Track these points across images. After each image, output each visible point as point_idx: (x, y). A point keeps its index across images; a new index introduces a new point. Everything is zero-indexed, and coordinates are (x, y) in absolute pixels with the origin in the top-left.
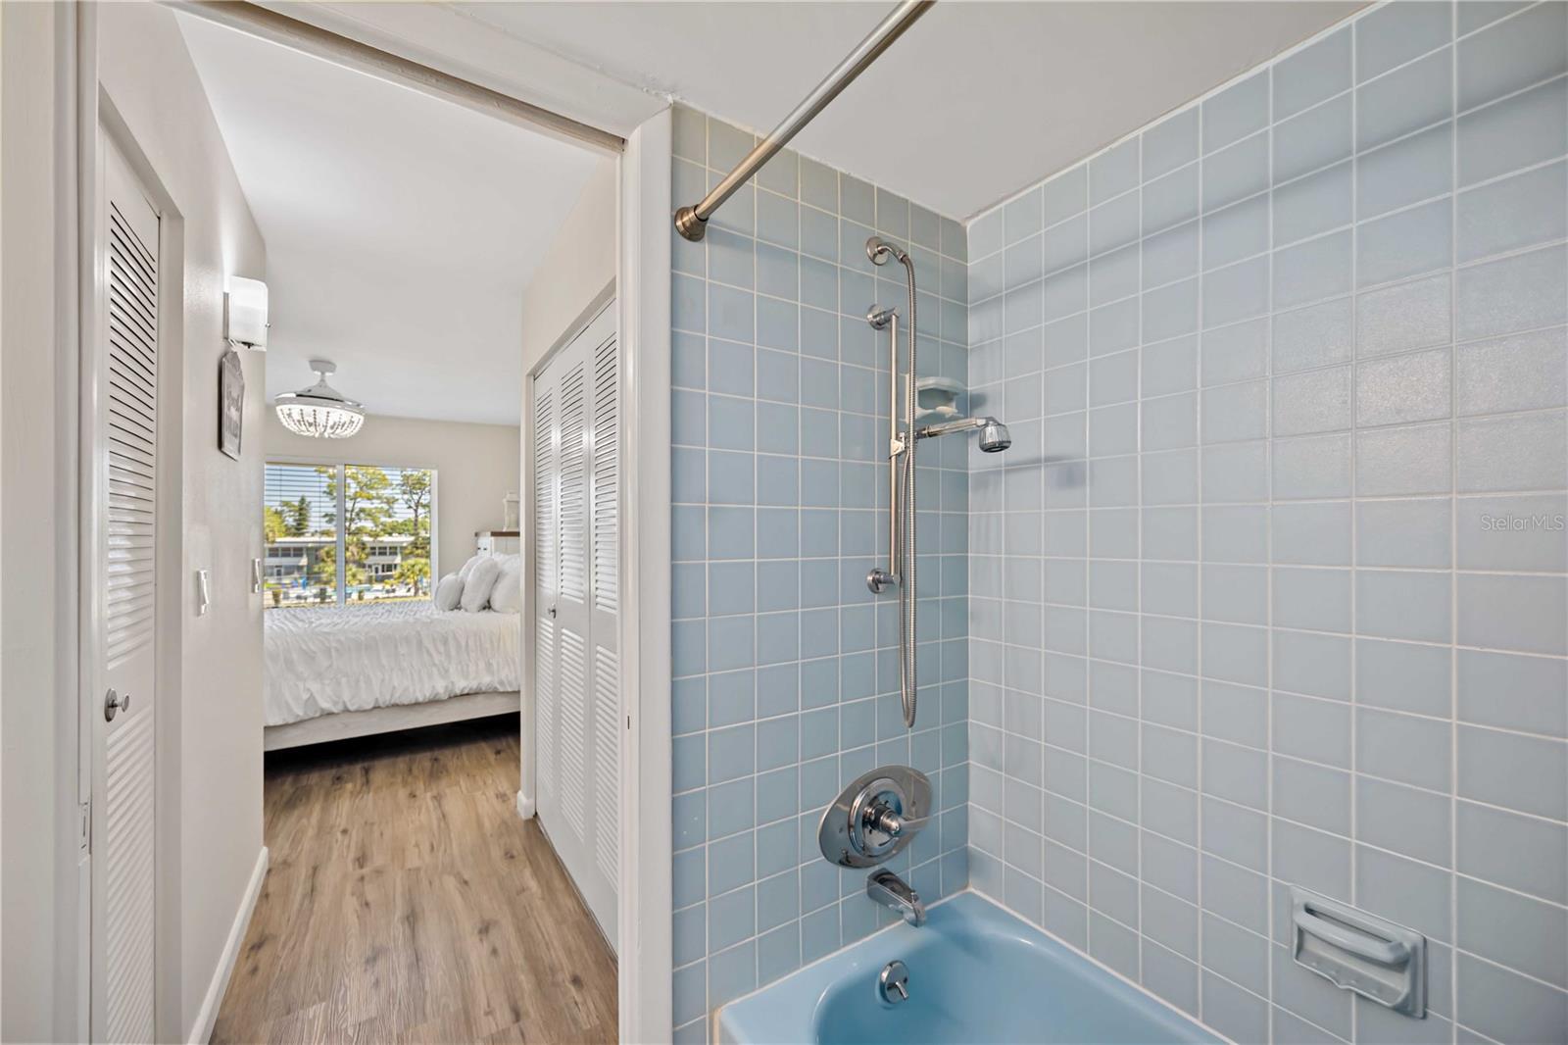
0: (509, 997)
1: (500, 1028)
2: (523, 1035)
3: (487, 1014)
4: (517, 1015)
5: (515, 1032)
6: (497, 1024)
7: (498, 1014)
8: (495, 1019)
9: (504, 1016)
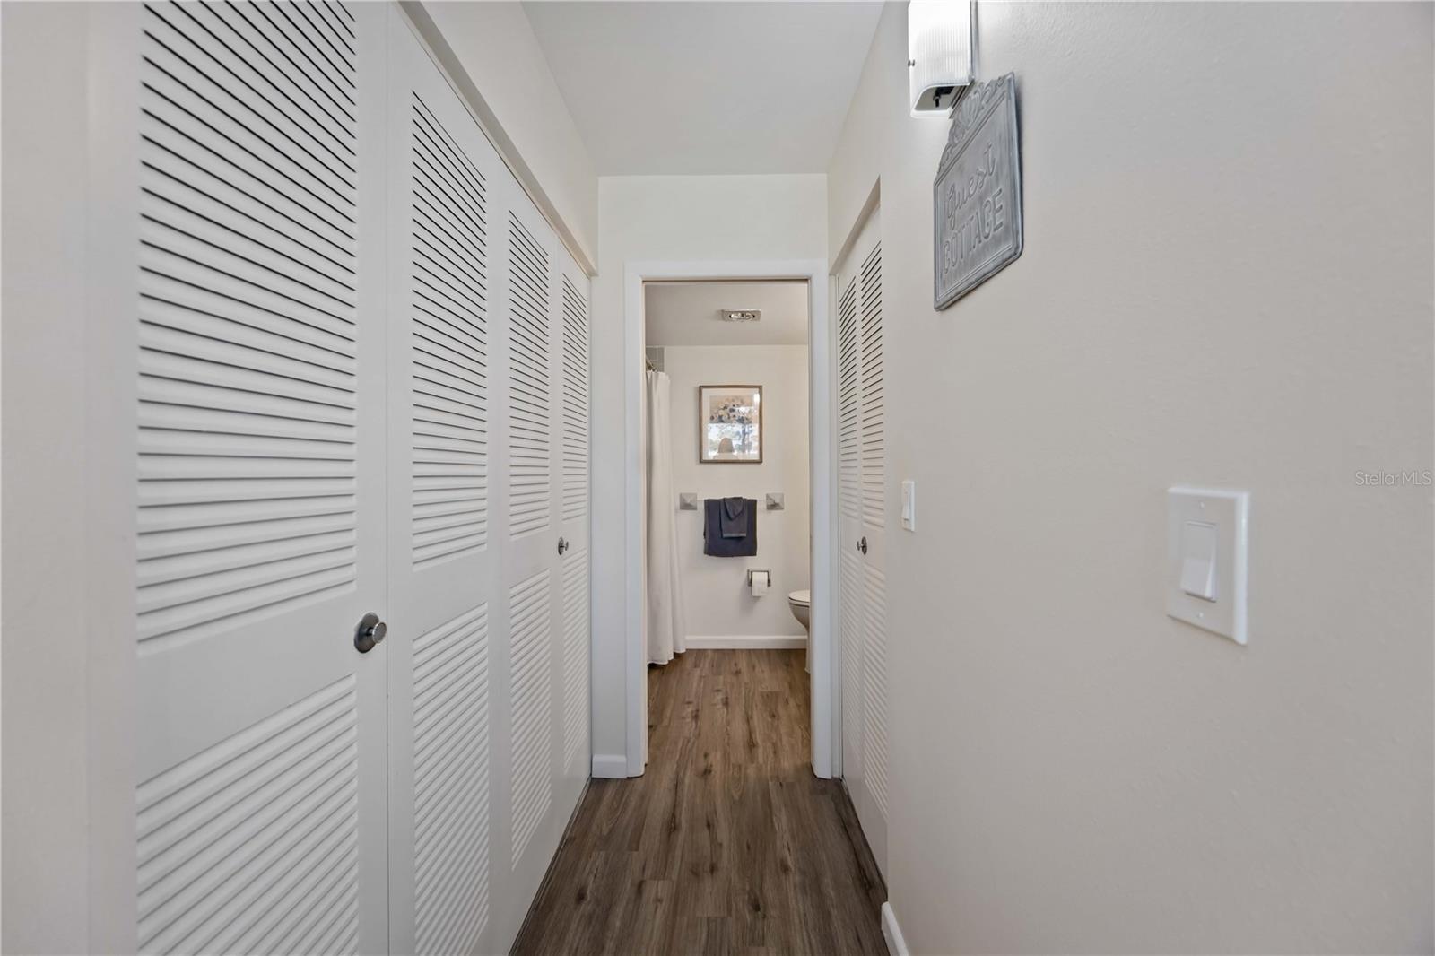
0: (638, 908)
1: (656, 882)
2: (644, 869)
3: (660, 901)
4: (640, 887)
5: (648, 872)
6: (657, 886)
7: (653, 896)
8: (657, 892)
9: (651, 890)
